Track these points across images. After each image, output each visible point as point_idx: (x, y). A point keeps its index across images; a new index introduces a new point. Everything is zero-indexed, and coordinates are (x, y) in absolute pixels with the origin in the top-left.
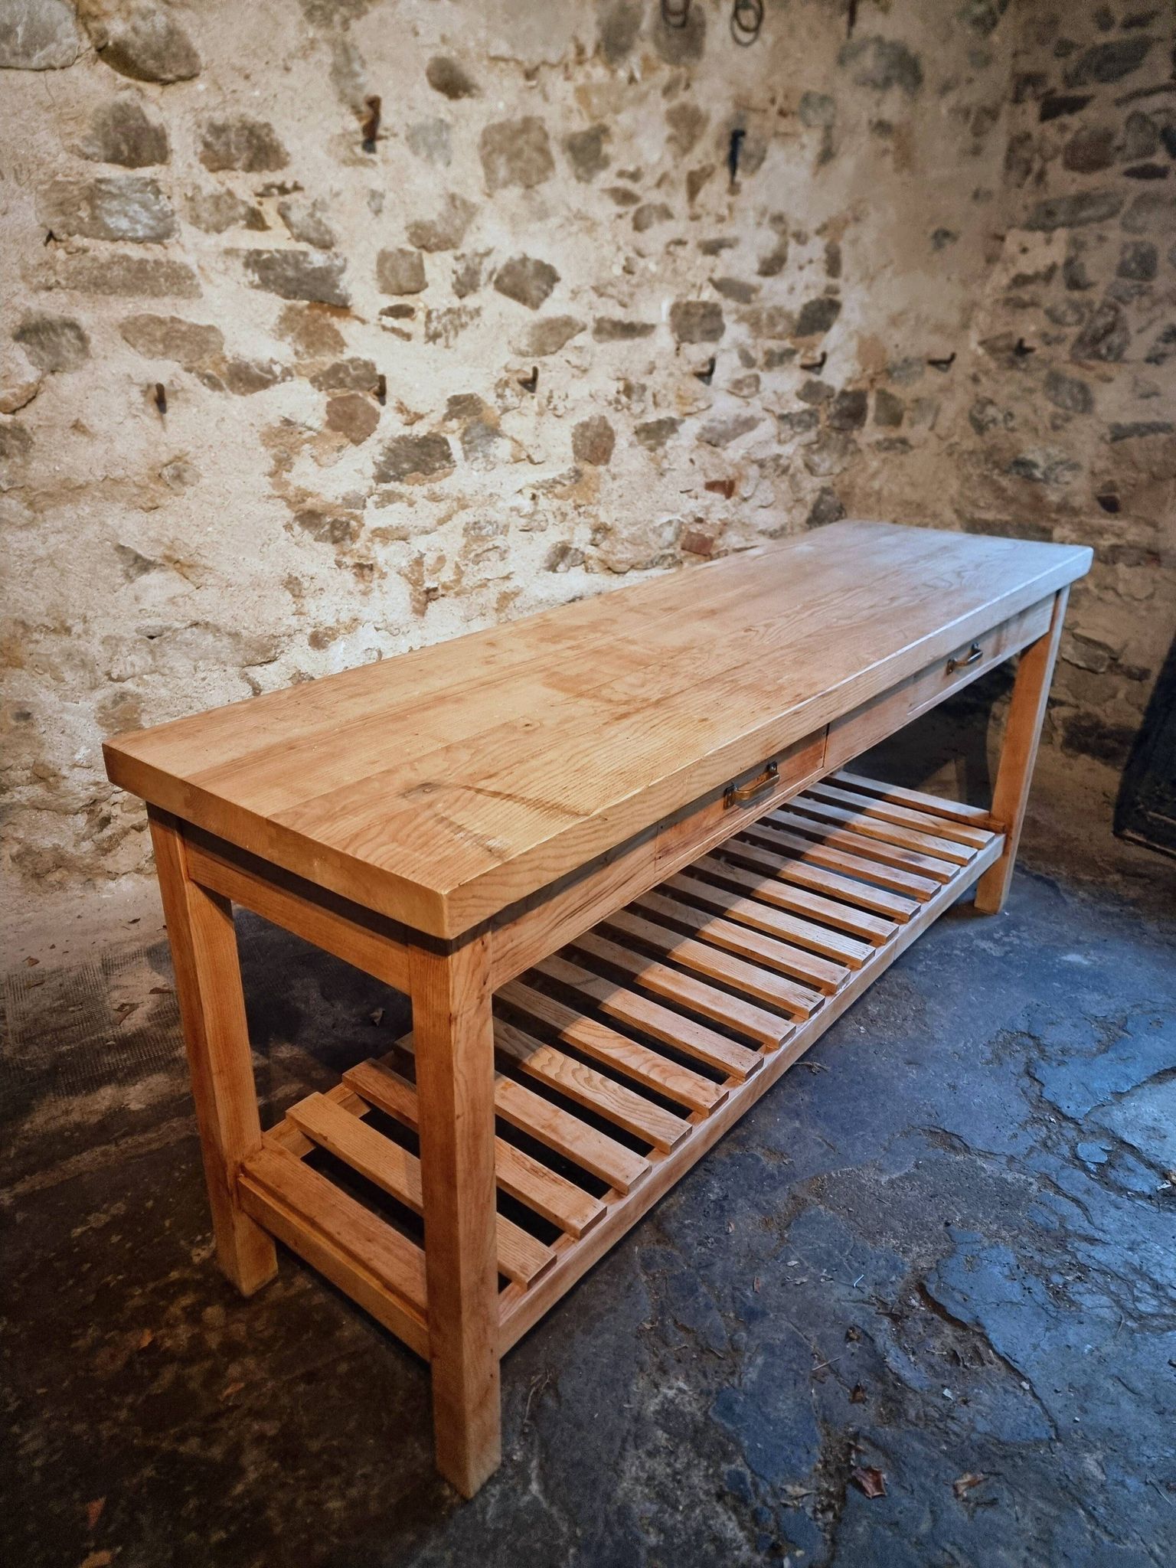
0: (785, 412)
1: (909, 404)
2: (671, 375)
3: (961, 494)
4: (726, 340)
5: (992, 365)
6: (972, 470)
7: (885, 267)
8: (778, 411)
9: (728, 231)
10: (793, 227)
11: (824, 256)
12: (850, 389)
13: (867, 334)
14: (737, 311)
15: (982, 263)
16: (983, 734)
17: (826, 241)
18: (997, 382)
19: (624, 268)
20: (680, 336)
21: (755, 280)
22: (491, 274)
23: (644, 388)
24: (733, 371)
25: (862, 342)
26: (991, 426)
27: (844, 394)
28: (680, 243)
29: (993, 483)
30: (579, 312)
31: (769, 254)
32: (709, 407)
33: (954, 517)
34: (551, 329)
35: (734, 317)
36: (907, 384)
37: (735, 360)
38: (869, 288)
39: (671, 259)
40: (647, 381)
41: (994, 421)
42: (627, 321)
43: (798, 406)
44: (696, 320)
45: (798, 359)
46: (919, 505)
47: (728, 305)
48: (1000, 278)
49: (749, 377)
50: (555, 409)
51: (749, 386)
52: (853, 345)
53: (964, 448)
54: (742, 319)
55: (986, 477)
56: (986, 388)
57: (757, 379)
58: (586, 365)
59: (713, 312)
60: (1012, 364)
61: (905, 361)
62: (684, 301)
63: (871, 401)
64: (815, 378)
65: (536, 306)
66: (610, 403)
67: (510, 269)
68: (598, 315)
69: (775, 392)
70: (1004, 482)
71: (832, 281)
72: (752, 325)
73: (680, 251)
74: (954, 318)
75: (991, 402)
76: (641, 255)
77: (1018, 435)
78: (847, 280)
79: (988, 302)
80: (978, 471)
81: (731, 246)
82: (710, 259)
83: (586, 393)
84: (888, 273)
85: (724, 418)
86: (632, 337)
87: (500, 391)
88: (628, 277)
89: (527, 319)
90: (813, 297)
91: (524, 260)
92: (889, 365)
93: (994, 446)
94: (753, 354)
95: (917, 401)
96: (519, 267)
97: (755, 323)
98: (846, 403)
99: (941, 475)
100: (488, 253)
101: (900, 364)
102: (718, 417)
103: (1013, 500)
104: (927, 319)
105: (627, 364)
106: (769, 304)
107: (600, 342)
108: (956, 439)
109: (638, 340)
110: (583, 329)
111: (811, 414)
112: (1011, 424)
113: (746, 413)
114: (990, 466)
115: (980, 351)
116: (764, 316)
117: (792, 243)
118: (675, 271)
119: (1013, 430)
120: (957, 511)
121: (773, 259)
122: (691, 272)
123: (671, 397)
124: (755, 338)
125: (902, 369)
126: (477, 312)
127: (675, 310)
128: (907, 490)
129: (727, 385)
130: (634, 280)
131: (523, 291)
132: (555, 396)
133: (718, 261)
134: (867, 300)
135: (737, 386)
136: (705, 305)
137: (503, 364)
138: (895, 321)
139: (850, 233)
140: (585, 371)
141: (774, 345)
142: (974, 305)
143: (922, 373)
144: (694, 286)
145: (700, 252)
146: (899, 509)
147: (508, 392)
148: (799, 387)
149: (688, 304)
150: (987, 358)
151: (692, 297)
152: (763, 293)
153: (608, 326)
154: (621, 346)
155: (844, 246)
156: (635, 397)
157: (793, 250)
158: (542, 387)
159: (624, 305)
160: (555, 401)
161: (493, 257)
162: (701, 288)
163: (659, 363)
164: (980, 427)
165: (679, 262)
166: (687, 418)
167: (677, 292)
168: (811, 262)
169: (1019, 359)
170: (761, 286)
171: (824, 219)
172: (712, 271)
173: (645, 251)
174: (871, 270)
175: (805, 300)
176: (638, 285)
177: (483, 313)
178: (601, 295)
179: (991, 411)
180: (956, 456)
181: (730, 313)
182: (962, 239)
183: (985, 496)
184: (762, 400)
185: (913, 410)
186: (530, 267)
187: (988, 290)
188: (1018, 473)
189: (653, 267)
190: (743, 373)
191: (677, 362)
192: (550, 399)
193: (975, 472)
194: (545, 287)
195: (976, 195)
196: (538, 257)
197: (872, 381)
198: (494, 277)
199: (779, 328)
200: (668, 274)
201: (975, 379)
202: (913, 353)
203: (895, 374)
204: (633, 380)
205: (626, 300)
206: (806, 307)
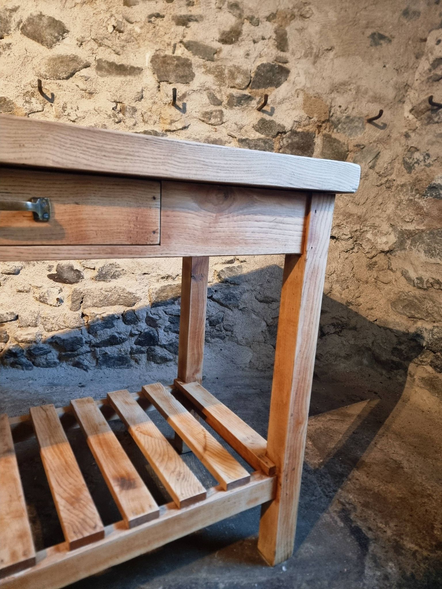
0: (244, 138)
1: (351, 148)
2: (154, 103)
3: (395, 214)
4: (195, 84)
5: (418, 124)
6: (402, 197)
7: (328, 50)
8: (239, 137)
9: (195, 11)
10: (247, 13)
11: (274, 36)
12: (300, 130)
13: (311, 93)
14: (205, 66)
15: (413, 59)
16: (402, 385)
17: (276, 25)
18: (420, 135)
19: (114, 27)
20: (158, 77)
21: (217, 45)
22: (19, 23)
23: (135, 110)
24: (203, 106)
25: (307, 98)
26: (416, 165)
27: (294, 133)
28: (158, 16)
29: (416, 203)
30: (83, 54)
31: (228, 29)
32: (185, 128)
33: (391, 229)
34: (62, 62)
35: (203, 70)
36: (350, 135)
37: (205, 98)
38: (314, 63)
39: (151, 26)
40: (139, 105)
41: (418, 162)
42: (120, 63)
43: (255, 135)
44: (171, 67)
45: (254, 104)
46: (359, 217)
47: (196, 60)
48: (424, 65)
49: (216, 111)
50: (69, 115)
51: (216, 117)
52: (300, 99)
53: (399, 183)
54: (208, 71)
55: (411, 200)
56: (414, 140)
57: (221, 112)
58: (90, 89)
59: (186, 64)
60: (430, 121)
61: (348, 117)
62: (162, 54)
63: (318, 141)
64: (268, 118)
65: (50, 47)
66: (110, 117)
67: (31, 20)
68: (97, 58)
69: (236, 124)
70: (422, 203)
71: (282, 54)
72: (216, 76)
73: (158, 21)
74: (390, 94)
75: (417, 150)
76: (128, 21)
77: (432, 168)
78: (293, 54)
79: (417, 84)
80: (407, 197)
81: (196, 20)
82: (181, 28)
83: (91, 108)
84: (331, 54)
85: (198, 137)
86: (125, 75)
87: (27, 98)
88: (118, 34)
89: (45, 55)
90: (265, 62)
91: (41, 16)
92: (333, 119)
93: (416, 179)
94: (218, 96)
95: (358, 146)
96: (37, 20)
97: (219, 75)
98: (296, 139)
99: (380, 200)
100: (15, 10)
101: (343, 119)
102: (193, 136)
103: (427, 215)
104: (366, 92)
105: (120, 92)
106: (231, 64)
107: (102, 76)
108: (393, 177)
109: (129, 78)
110: (87, 66)
111: (265, 142)
112: (428, 162)
113: (215, 136)
114: (414, 193)
115: (411, 116)
116: (226, 71)
117: (247, 23)
118: (155, 35)
119: (429, 165)
120: (392, 226)
121: (230, 32)
122: (167, 36)
123: (155, 118)
124: (220, 85)
125: (345, 123)
126: (9, 45)
127: (154, 59)
128: (350, 206)
129: (199, 115)
130: (123, 36)
131: (40, 35)
132: (69, 106)
133: (187, 30)
134: (313, 70)
135: (206, 117)
136: (178, 58)
137: (29, 81)
138: (337, 88)
139: (297, 23)
140: (91, 93)
141: (235, 92)
142: (407, 86)
143: (364, 128)
144: (169, 45)
145: (173, 23)
146: (341, 217)
147: (33, 100)
148: (256, 122)
149: (165, 56)
150: (415, 120)
151: (169, 52)
152: (222, 55)
153: (106, 66)
154: (117, 80)
155: (291, 30)
156: (128, 115)
157: (247, 27)
158: (59, 101)
159: (118, 54)
160: (68, 110)
161: (20, 12)
162: (175, 46)
163: (146, 94)
164: (409, 168)
165: (158, 28)
166: (168, 133)
167: (157, 47)
168: (263, 39)
169: (434, 115)
170: (221, 51)
171: (272, 9)
172: (184, 37)
173: (133, 20)
174: (315, 51)
175: (258, 63)
176: (127, 41)
177: (13, 47)
178: (100, 45)
179: (417, 155)
180: (393, 188)
181: (199, 66)
182: (395, 41)
183: (409, 213)
184: (226, 128)
185: (355, 152)
186: (45, 21)
187: (417, 76)
188: (432, 195)
189: (137, 30)
190: (212, 108)
191: (159, 95)
192: (64, 108)
193: (404, 198)
194: (56, 35)
195: (406, 13)
196: (51, 15)
197: (319, 127)
198: (21, 26)
199: (238, 81)
200: (149, 35)
201: (407, 136)
202: (354, 114)
203: (339, 126)
204: (126, 103)
205: (118, 49)
206: (259, 68)
